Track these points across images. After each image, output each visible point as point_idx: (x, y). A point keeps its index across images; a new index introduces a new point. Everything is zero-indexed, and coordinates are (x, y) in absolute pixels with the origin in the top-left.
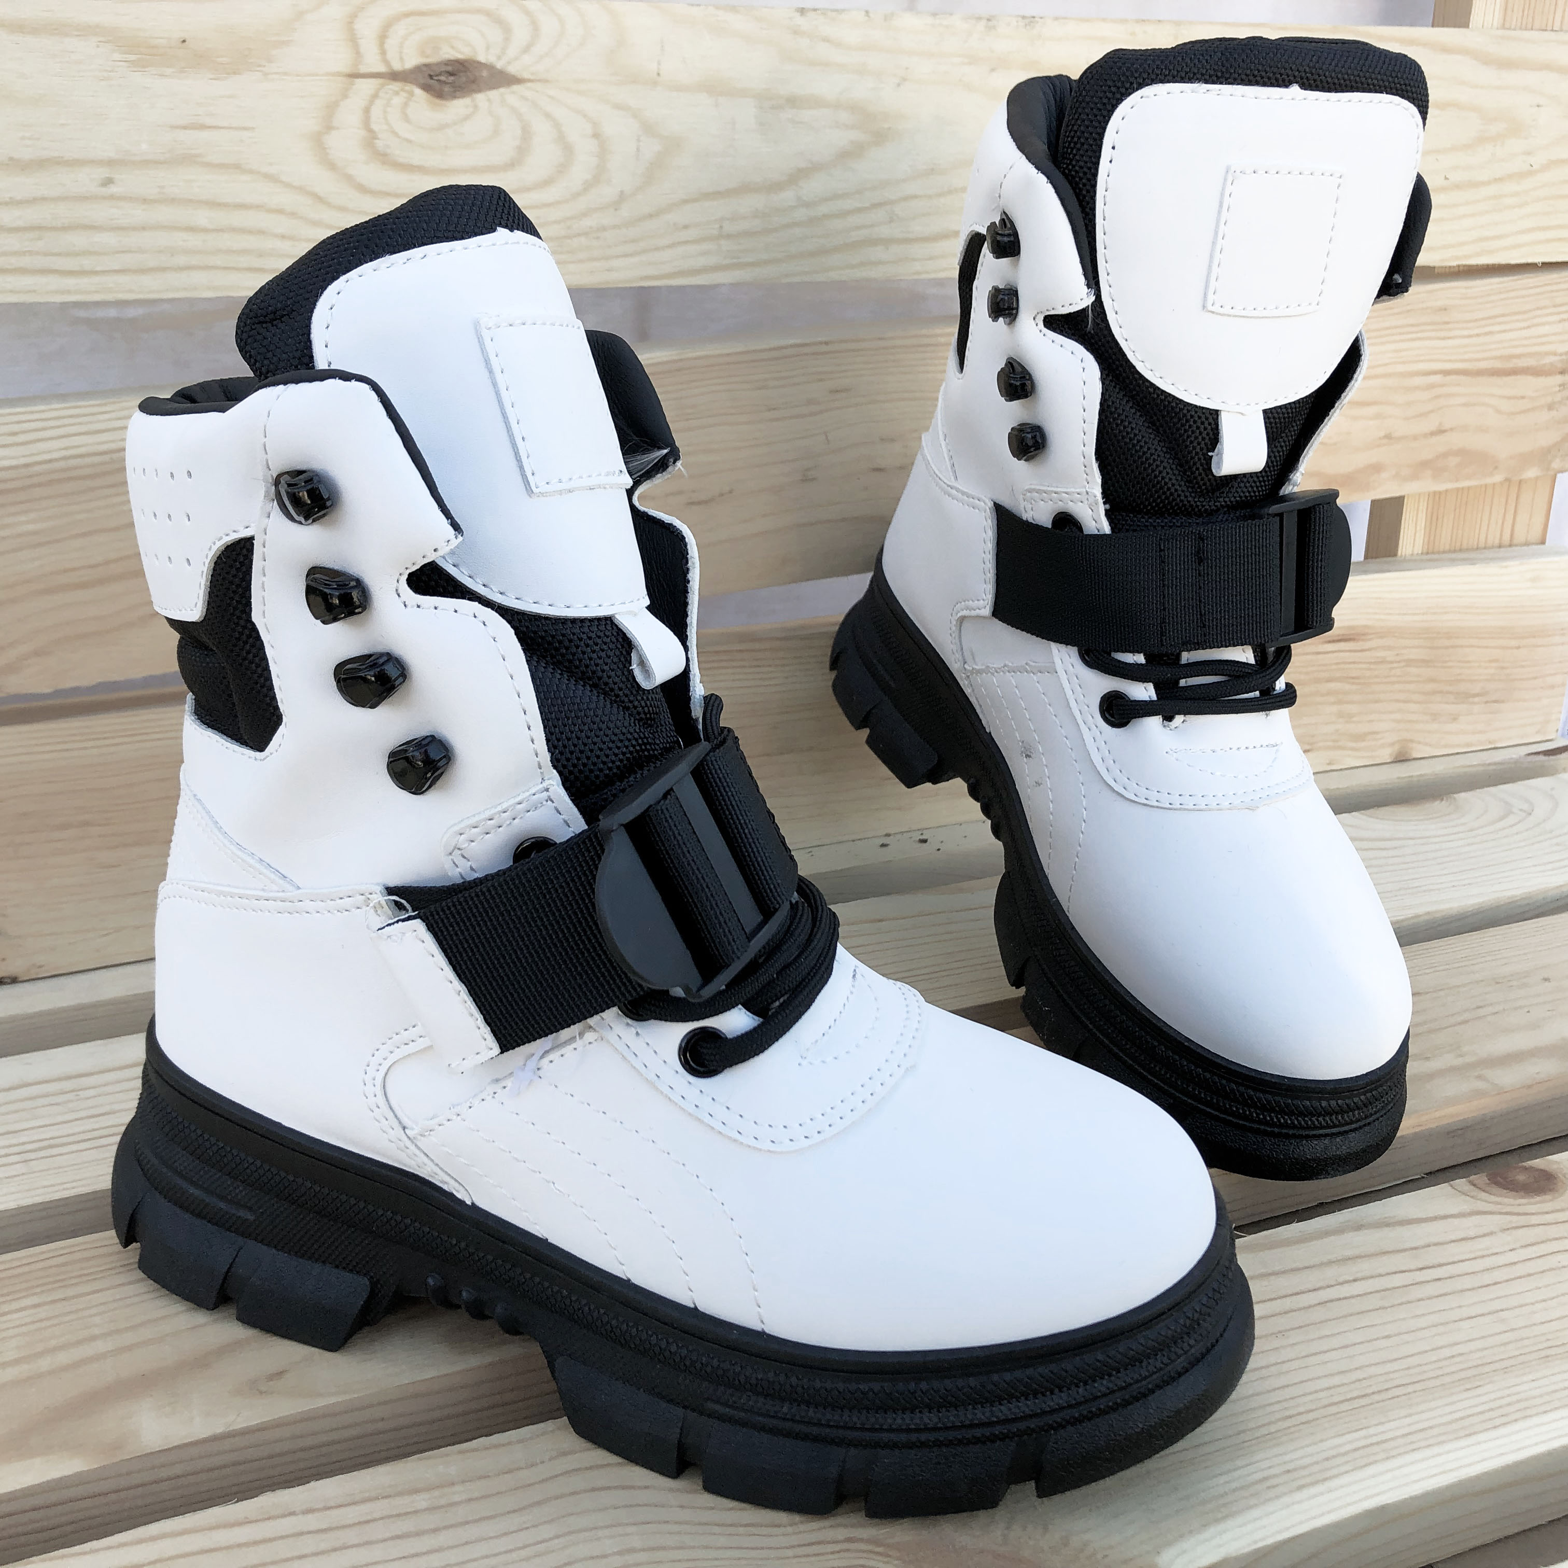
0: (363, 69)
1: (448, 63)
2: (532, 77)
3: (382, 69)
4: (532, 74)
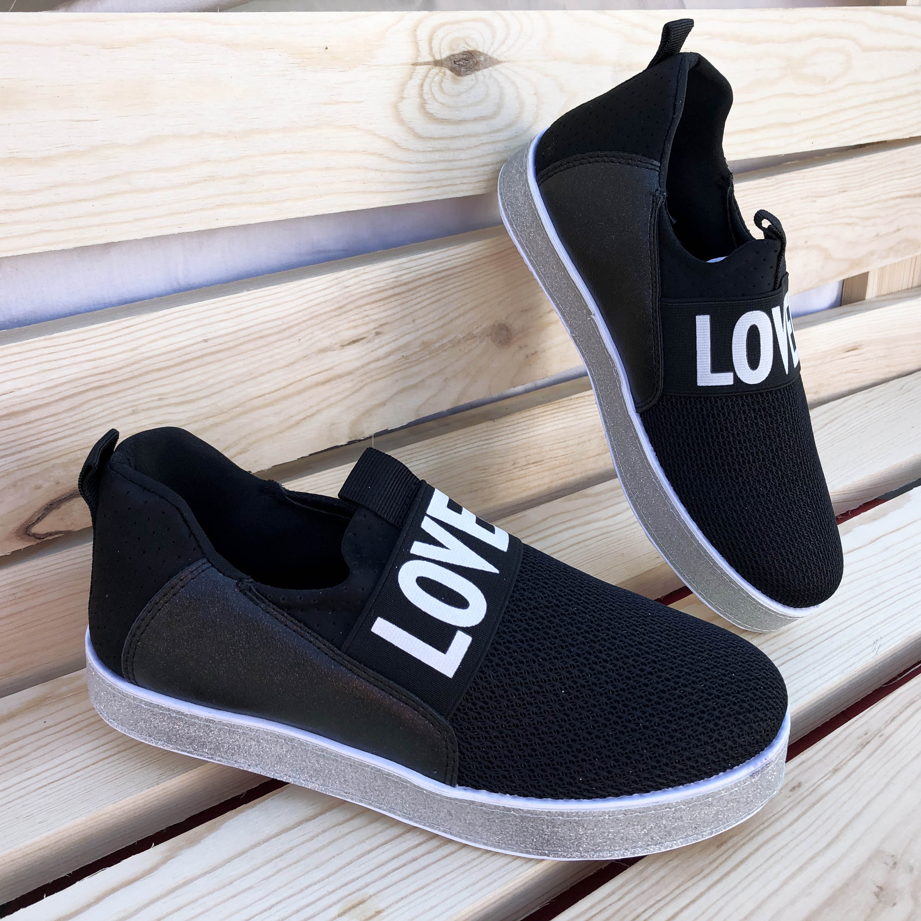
0: (420, 60)
1: (464, 53)
2: (505, 59)
3: (430, 59)
4: (506, 57)
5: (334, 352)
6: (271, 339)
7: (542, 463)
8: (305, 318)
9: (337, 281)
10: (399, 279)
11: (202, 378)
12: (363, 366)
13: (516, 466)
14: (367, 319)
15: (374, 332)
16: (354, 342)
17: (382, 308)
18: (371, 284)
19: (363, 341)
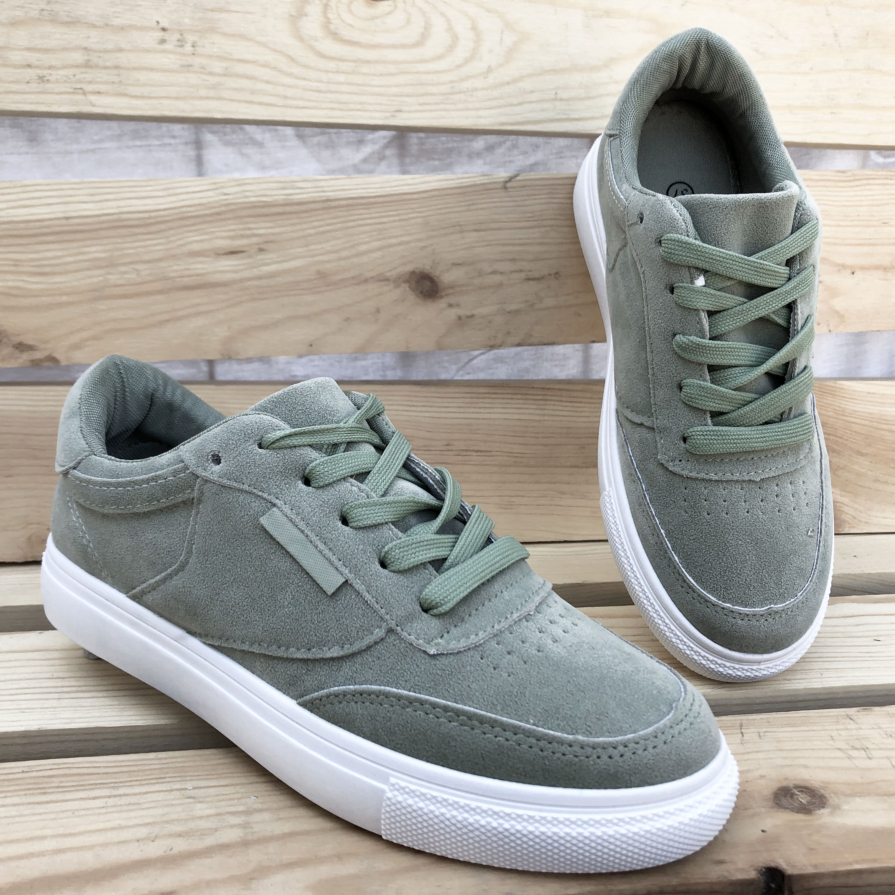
5: (207, 259)
6: (136, 230)
7: (488, 454)
8: (174, 217)
9: (214, 186)
10: (290, 197)
11: (59, 254)
12: (241, 281)
13: (451, 448)
14: (248, 232)
15: (257, 247)
16: (232, 253)
17: (270, 225)
18: (257, 196)
19: (242, 254)
